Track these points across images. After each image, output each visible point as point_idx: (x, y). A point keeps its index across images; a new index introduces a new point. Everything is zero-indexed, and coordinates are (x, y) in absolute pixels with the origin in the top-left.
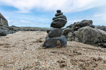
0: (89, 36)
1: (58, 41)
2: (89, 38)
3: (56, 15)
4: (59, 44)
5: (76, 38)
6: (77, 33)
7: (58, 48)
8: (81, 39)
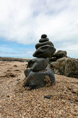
0: (73, 68)
1: (46, 76)
2: (73, 70)
3: (40, 41)
4: (49, 82)
5: (55, 70)
6: (55, 64)
7: (48, 87)
8: (63, 71)
